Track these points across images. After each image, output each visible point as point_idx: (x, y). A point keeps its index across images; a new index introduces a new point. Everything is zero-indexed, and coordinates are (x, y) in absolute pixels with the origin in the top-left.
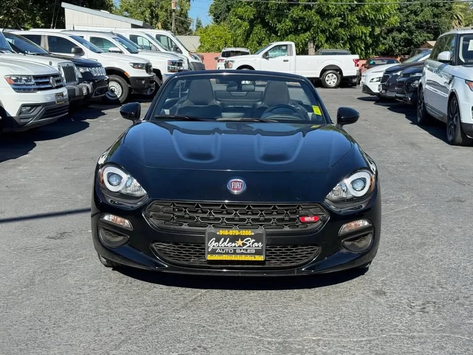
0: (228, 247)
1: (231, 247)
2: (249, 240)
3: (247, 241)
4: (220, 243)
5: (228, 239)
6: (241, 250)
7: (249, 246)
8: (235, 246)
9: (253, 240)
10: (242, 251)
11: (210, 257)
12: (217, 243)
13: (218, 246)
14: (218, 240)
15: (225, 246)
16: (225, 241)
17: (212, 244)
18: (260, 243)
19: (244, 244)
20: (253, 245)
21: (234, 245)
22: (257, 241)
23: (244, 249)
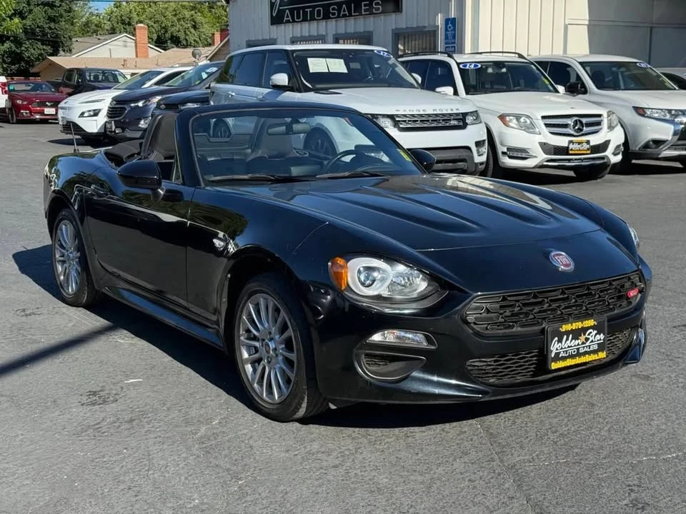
0: (571, 346)
1: (575, 346)
2: (591, 333)
3: (589, 335)
4: (563, 343)
5: (571, 336)
6: (584, 347)
7: (592, 341)
8: (578, 345)
9: (595, 332)
10: (586, 349)
11: (554, 366)
12: (560, 344)
13: (562, 348)
14: (560, 341)
15: (569, 347)
16: (567, 339)
17: (555, 347)
18: (602, 335)
19: (587, 339)
20: (596, 338)
21: (577, 342)
22: (599, 333)
23: (587, 346)
